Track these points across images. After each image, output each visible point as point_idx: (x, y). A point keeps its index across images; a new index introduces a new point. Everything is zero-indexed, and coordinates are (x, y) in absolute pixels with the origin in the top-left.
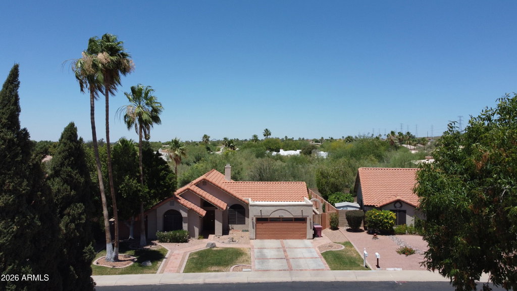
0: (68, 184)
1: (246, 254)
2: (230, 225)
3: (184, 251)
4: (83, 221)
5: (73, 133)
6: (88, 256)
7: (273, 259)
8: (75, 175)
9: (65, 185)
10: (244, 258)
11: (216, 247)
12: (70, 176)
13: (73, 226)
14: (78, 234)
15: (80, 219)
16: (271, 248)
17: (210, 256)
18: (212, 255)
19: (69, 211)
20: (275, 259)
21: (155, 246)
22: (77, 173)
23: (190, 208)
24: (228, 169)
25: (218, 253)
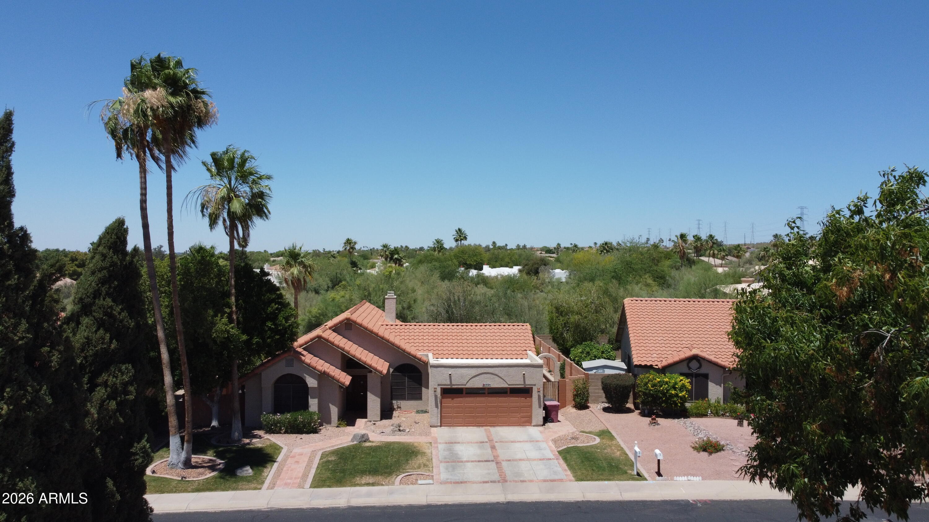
0: (106, 330)
1: (424, 454)
2: (394, 402)
3: (312, 449)
4: (131, 397)
6: (140, 461)
7: (472, 461)
8: (120, 313)
9: (101, 331)
10: (420, 460)
11: (370, 442)
12: (111, 316)
13: (113, 405)
14: (121, 420)
15: (127, 393)
16: (468, 443)
17: (358, 458)
18: (363, 456)
19: (106, 378)
20: (476, 461)
21: (258, 440)
22: (122, 310)
23: (323, 370)
24: (391, 301)
25: (373, 452)
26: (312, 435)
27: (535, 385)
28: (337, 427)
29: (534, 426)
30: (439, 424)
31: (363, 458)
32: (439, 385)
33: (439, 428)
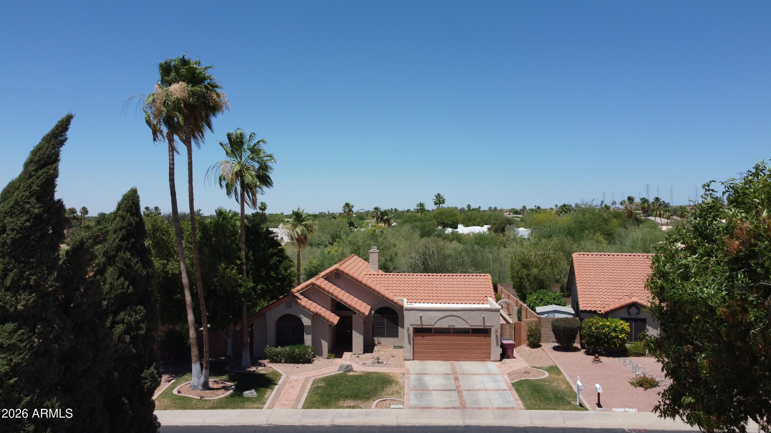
0: (126, 279)
1: (397, 383)
2: (375, 338)
3: (306, 376)
4: (142, 332)
5: (134, 203)
6: (149, 384)
7: (438, 390)
8: (135, 265)
9: (122, 279)
10: (394, 388)
11: (354, 371)
12: (129, 266)
13: (128, 338)
14: (134, 350)
15: (139, 329)
16: (436, 374)
17: (343, 385)
18: (347, 383)
19: (123, 317)
20: (440, 390)
21: (263, 368)
22: (137, 262)
23: (316, 312)
24: (374, 254)
25: (355, 380)
26: (306, 365)
27: (493, 326)
28: (327, 358)
29: (493, 361)
30: (412, 358)
31: (346, 385)
32: (411, 325)
33: (411, 361)
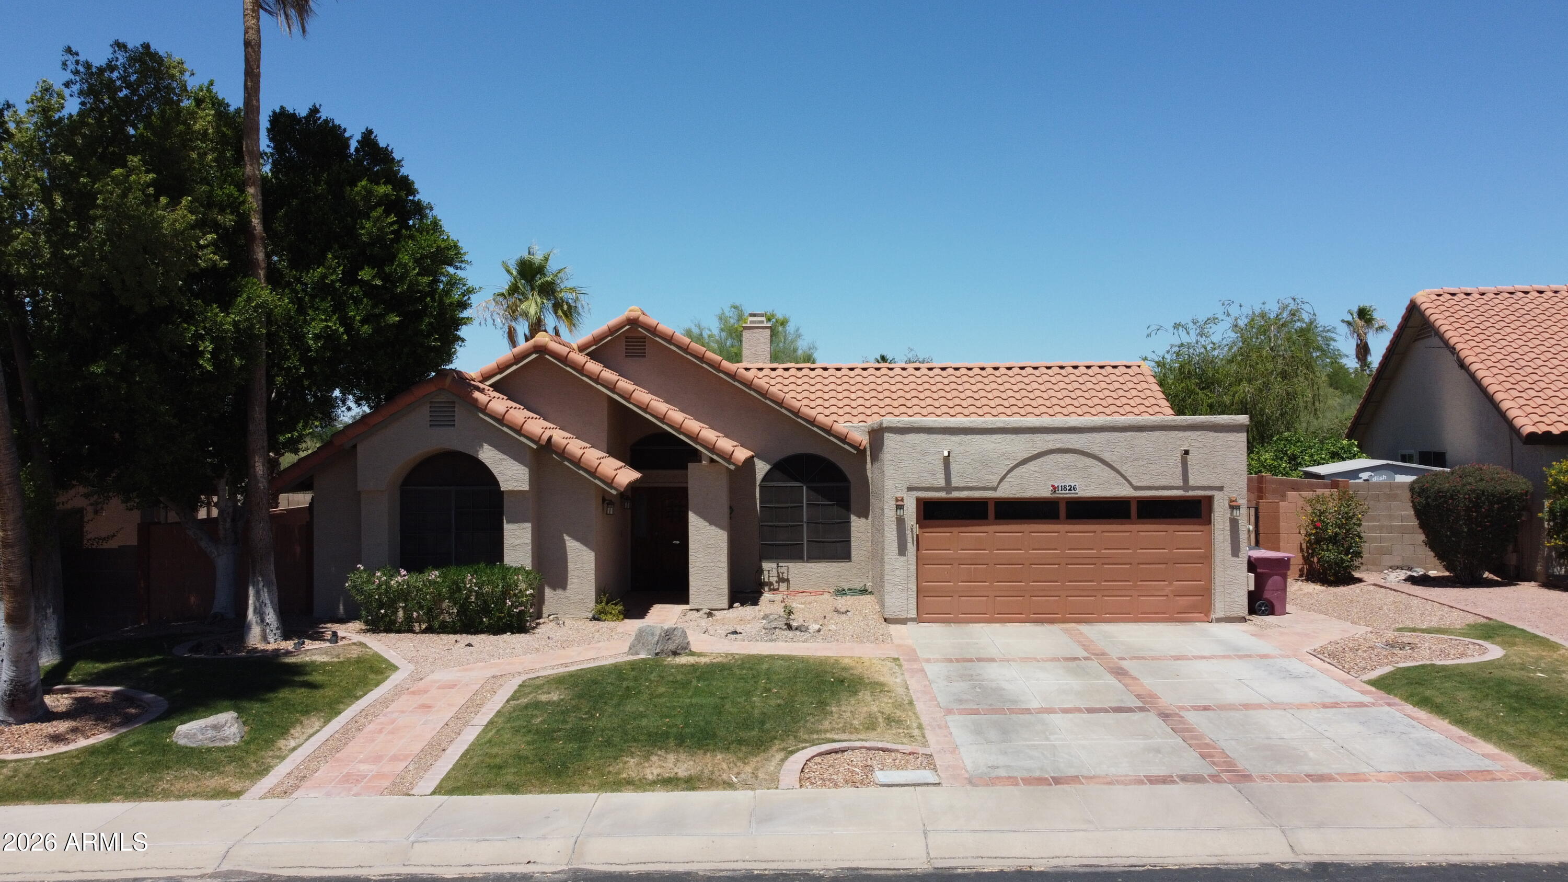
1: (878, 688)
2: (766, 565)
7: (1065, 711)
11: (692, 654)
20: (1078, 710)
23: (545, 437)
25: (699, 679)
26: (507, 637)
27: (1221, 488)
28: (594, 618)
29: (1219, 620)
30: (913, 614)
32: (910, 489)
33: (911, 626)
